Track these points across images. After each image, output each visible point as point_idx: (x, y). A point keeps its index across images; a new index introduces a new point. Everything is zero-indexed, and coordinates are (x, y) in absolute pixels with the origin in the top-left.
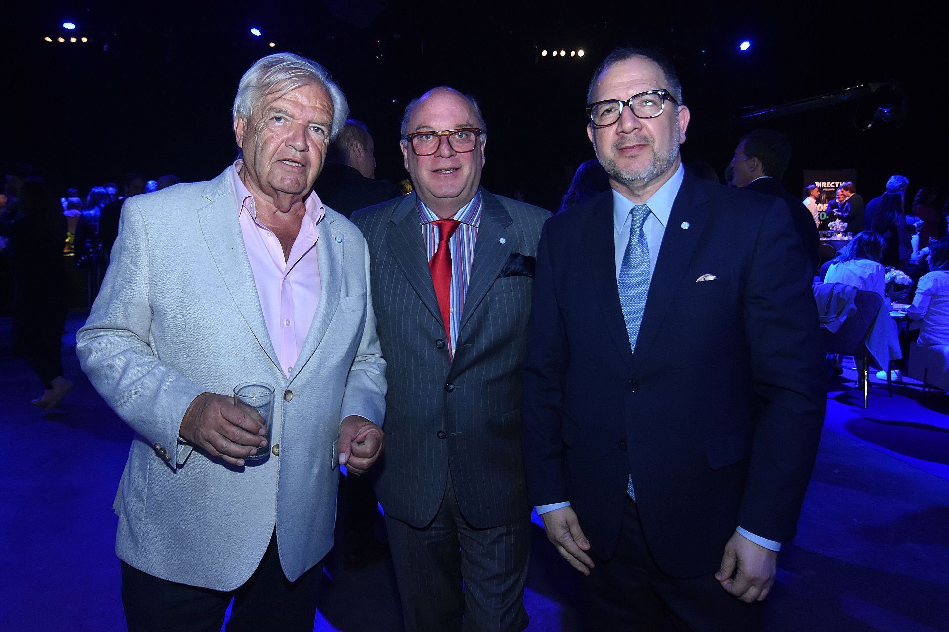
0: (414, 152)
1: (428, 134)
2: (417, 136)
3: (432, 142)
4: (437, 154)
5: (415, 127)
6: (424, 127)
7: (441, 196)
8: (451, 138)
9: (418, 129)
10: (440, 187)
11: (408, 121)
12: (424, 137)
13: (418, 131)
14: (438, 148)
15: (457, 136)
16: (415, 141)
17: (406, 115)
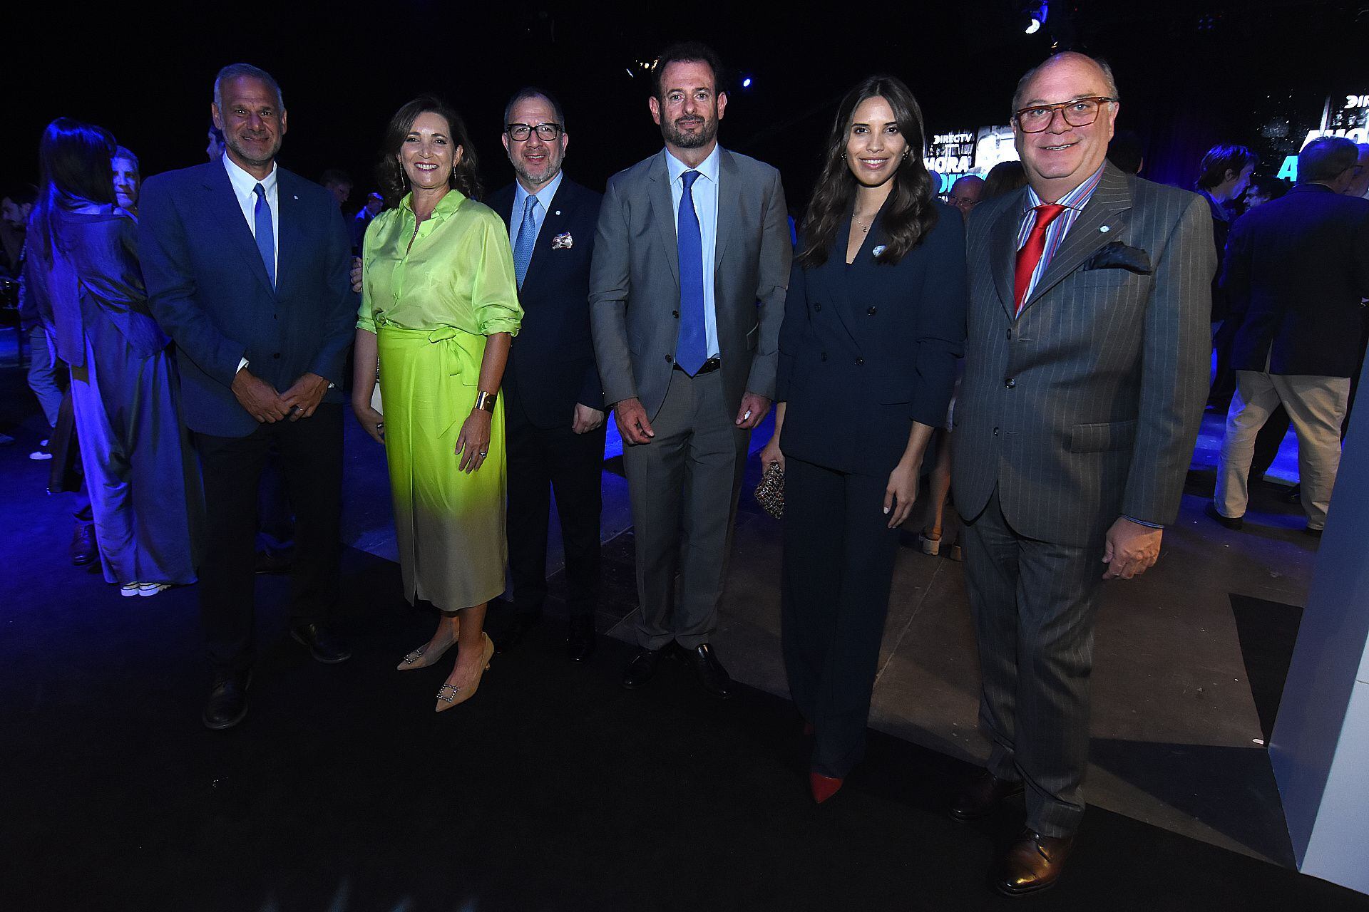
0: (1022, 130)
1: (1040, 109)
2: (1027, 111)
3: (1044, 117)
4: (1049, 130)
5: (1026, 102)
6: (1035, 101)
7: (1049, 176)
8: (1067, 111)
9: (1029, 104)
10: (1050, 166)
11: (1020, 95)
12: (1036, 113)
13: (1030, 106)
14: (1050, 123)
15: (1076, 109)
16: (1025, 117)
17: (1019, 89)
